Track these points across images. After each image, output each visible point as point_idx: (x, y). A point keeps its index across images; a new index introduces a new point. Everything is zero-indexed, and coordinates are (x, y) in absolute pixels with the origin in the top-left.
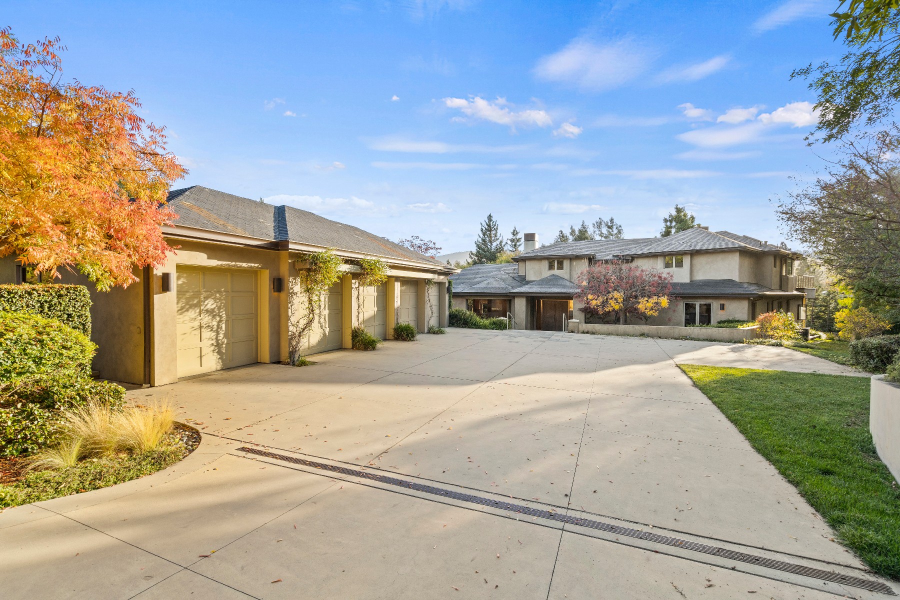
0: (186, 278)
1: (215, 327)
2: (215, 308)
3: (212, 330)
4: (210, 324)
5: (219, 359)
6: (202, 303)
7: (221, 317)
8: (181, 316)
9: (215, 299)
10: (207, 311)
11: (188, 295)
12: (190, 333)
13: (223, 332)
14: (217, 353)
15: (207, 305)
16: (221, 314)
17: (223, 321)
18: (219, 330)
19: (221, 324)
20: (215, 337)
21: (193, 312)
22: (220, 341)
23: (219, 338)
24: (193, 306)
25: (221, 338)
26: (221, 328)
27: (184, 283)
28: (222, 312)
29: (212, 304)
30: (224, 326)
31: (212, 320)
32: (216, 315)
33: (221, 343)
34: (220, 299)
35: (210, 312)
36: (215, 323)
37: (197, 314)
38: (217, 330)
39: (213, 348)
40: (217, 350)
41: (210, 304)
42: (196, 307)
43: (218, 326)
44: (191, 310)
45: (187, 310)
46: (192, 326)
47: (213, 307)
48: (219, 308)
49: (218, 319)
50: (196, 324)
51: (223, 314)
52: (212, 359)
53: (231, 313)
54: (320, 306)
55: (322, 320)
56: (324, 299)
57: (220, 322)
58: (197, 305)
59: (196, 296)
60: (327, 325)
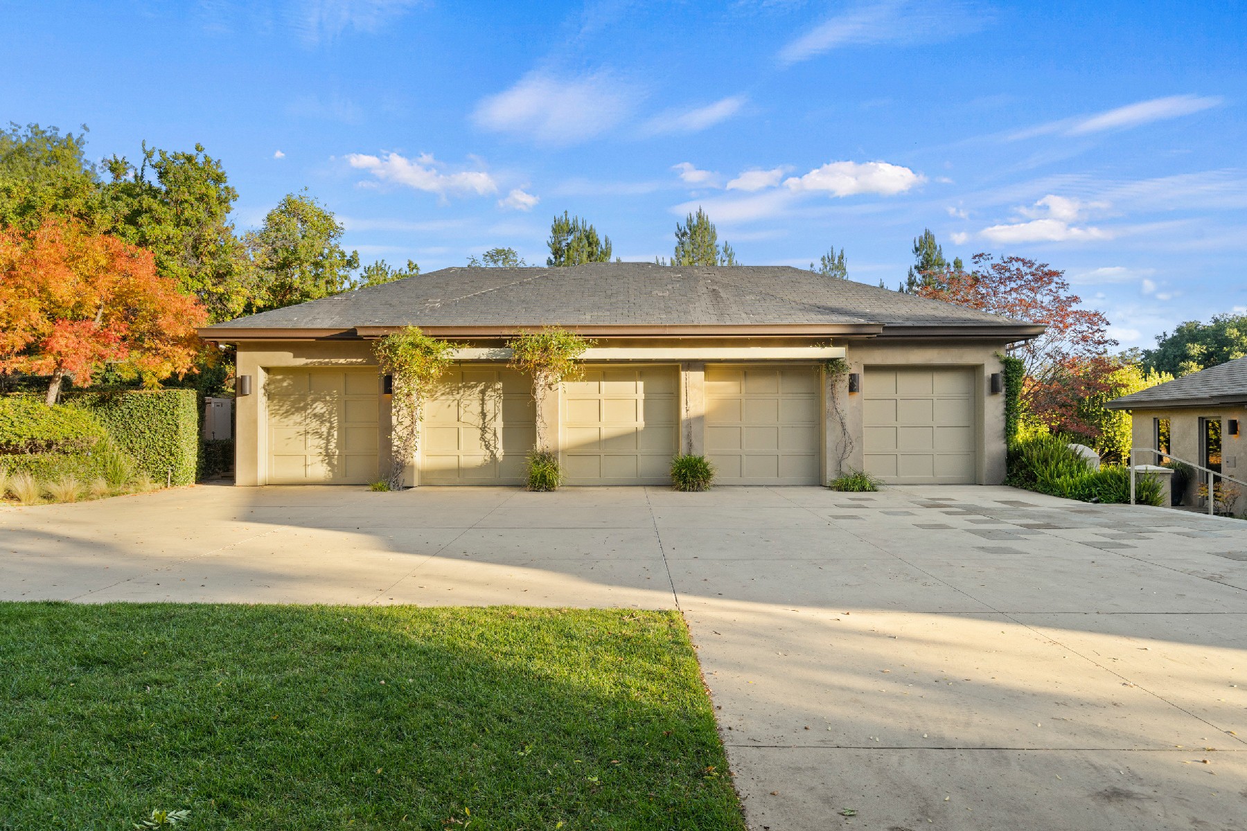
0: (291, 379)
1: (325, 433)
2: (325, 412)
3: (320, 437)
4: (319, 431)
5: (329, 471)
6: (309, 407)
7: (331, 423)
8: (286, 420)
9: (325, 402)
10: (315, 415)
11: (292, 398)
12: (296, 438)
13: (335, 441)
14: (327, 463)
15: (315, 408)
16: (332, 420)
17: (334, 427)
18: (330, 438)
19: (332, 431)
20: (324, 445)
21: (299, 416)
22: (329, 451)
23: (329, 447)
24: (298, 410)
25: (331, 447)
26: (333, 435)
27: (289, 385)
28: (334, 417)
29: (322, 408)
30: (336, 433)
31: (321, 426)
32: (325, 420)
33: (331, 454)
34: (331, 402)
35: (319, 417)
36: (324, 429)
37: (303, 419)
38: (327, 437)
39: (321, 458)
40: (327, 461)
41: (319, 408)
42: (302, 410)
43: (329, 433)
44: (296, 414)
45: (293, 414)
46: (298, 431)
47: (322, 411)
48: (331, 413)
49: (328, 425)
50: (302, 429)
51: (335, 419)
52: (320, 471)
53: (344, 420)
54: (484, 415)
55: (489, 436)
56: (494, 404)
57: (331, 428)
58: (304, 409)
59: (303, 398)
60: (500, 445)
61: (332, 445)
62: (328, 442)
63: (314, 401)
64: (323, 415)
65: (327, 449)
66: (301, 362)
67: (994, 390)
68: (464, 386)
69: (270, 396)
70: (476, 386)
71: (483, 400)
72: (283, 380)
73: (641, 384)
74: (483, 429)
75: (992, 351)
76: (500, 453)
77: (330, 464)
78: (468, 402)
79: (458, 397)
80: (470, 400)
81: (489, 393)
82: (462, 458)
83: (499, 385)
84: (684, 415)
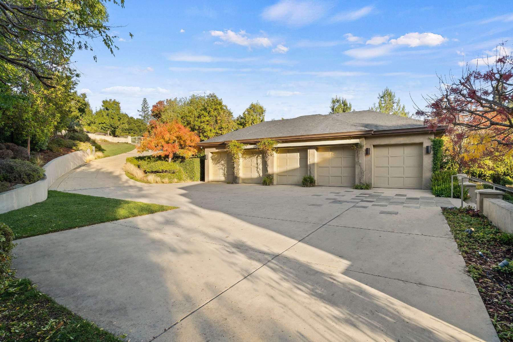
4: (223, 168)
5: (225, 179)
6: (221, 162)
11: (217, 160)
12: (218, 170)
26: (225, 169)
27: (217, 156)
29: (223, 162)
34: (225, 161)
37: (219, 165)
39: (223, 175)
45: (217, 164)
46: (218, 168)
51: (226, 165)
52: (223, 178)
53: (228, 165)
54: (257, 164)
55: (258, 170)
56: (260, 161)
57: (225, 167)
58: (219, 163)
59: (219, 160)
60: (261, 172)
61: (225, 172)
62: (224, 171)
63: (222, 160)
64: (223, 164)
65: (224, 173)
66: (217, 150)
67: (428, 152)
68: (253, 156)
69: (213, 160)
70: (255, 156)
71: (257, 159)
72: (215, 155)
73: (298, 154)
74: (257, 168)
75: (427, 137)
76: (261, 174)
77: (225, 177)
78: (253, 160)
79: (251, 159)
80: (254, 159)
81: (259, 157)
82: (252, 176)
83: (261, 155)
84: (309, 163)
